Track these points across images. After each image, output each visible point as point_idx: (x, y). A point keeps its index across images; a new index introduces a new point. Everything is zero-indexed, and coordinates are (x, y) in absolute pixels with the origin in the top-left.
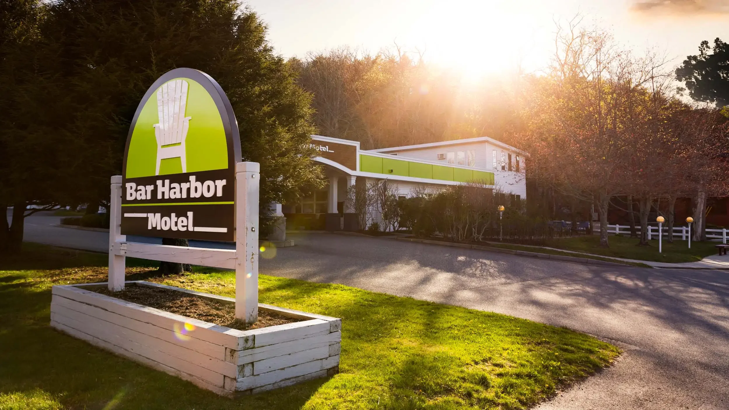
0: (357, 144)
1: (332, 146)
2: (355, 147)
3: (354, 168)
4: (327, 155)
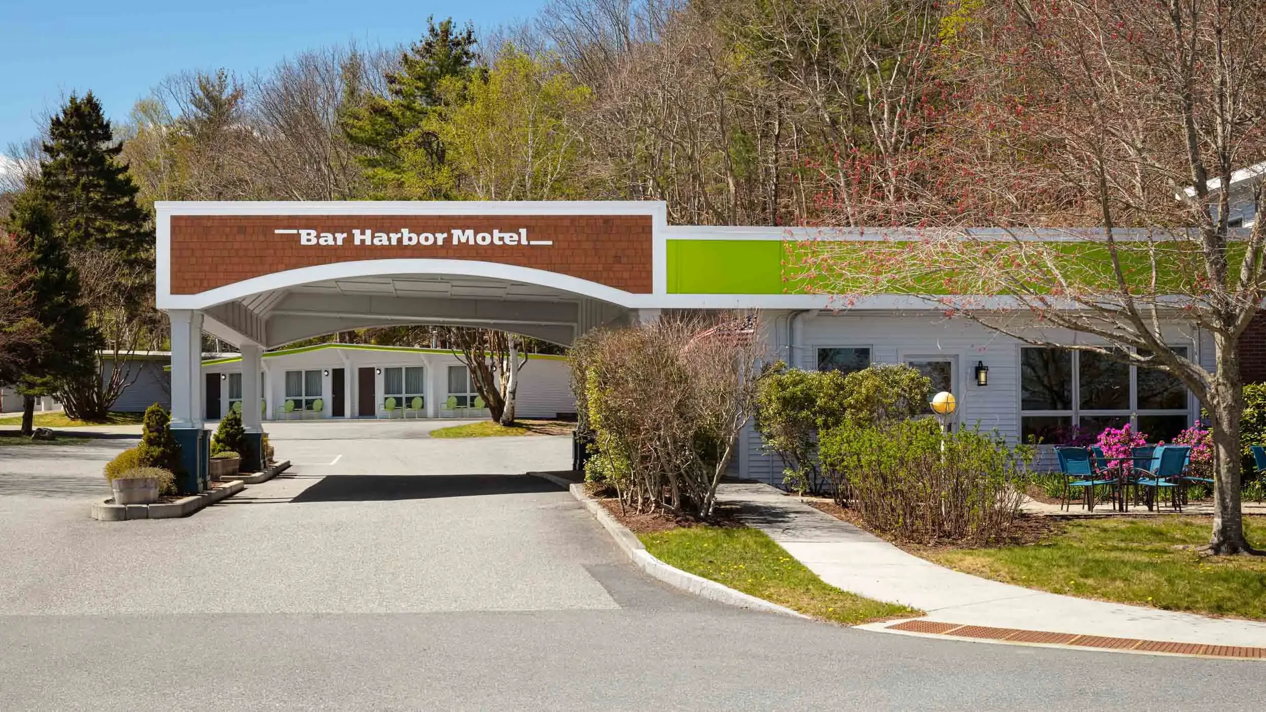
0: (653, 209)
2: (649, 218)
3: (641, 286)
4: (524, 255)
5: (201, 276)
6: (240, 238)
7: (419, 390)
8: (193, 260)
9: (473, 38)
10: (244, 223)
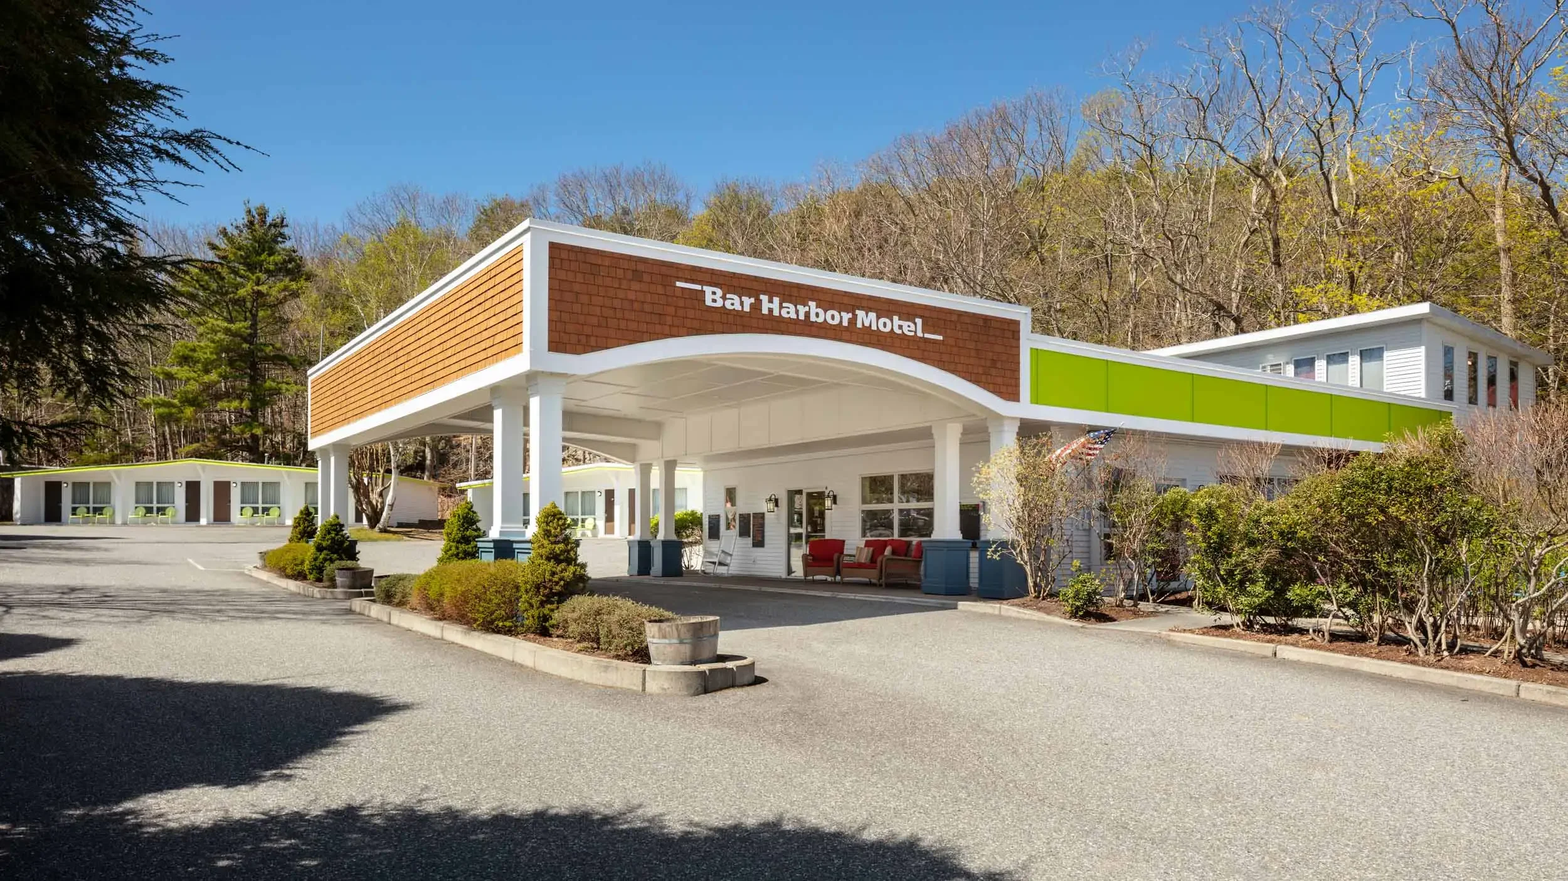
0: (1021, 314)
1: (934, 317)
2: (1016, 323)
3: (1011, 393)
4: (918, 349)
5: (587, 330)
6: (635, 286)
7: (276, 501)
8: (577, 308)
9: (284, 224)
10: (641, 267)
